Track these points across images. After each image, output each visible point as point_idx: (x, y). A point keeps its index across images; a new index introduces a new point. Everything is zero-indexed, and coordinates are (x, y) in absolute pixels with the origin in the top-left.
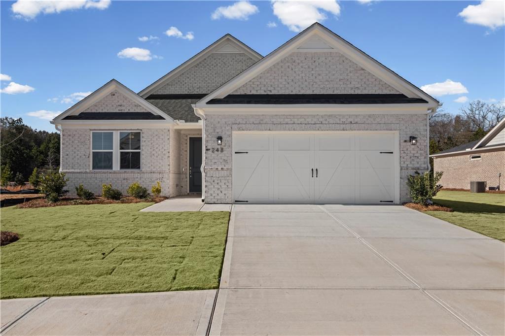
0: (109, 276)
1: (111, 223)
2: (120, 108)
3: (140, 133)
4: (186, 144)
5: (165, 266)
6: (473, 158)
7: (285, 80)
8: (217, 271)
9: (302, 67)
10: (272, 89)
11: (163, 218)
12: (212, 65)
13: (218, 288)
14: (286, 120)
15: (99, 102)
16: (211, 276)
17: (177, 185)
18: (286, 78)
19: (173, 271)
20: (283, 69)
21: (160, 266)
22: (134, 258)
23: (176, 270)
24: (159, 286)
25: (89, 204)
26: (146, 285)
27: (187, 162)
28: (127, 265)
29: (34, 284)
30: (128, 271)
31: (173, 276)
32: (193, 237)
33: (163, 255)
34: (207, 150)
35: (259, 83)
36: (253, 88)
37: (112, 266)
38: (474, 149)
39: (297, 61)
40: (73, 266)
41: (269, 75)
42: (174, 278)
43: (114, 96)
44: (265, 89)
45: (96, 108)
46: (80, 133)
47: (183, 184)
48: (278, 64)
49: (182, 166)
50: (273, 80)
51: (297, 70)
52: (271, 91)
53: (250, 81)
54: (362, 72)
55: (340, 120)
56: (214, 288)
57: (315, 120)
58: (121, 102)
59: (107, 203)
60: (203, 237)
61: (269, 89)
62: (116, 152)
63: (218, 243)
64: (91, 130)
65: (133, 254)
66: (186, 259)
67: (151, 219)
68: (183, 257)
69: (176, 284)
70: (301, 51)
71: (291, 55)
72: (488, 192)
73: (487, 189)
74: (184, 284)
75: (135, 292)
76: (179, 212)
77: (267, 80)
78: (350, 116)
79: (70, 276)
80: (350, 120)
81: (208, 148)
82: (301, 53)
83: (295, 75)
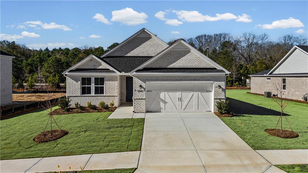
0: (108, 147)
1: (99, 125)
2: (94, 67)
3: (104, 78)
4: (124, 80)
5: (124, 143)
6: (268, 79)
7: (168, 62)
8: (140, 145)
9: (174, 56)
10: (162, 65)
11: (119, 122)
12: (136, 42)
13: (140, 150)
14: (168, 78)
15: (84, 64)
16: (138, 147)
17: (120, 100)
18: (168, 61)
19: (127, 145)
20: (166, 57)
21: (123, 143)
22: (113, 141)
23: (128, 145)
24: (124, 150)
25: (83, 113)
26: (120, 150)
27: (124, 88)
28: (112, 143)
29: (86, 150)
30: (113, 145)
31: (127, 147)
32: (131, 132)
33: (123, 139)
34: (135, 91)
35: (156, 63)
36: (154, 65)
37: (107, 144)
38: (267, 75)
39: (173, 54)
40: (94, 144)
41: (161, 60)
42: (128, 148)
43: (91, 61)
44: (159, 65)
45: (83, 66)
46: (76, 78)
47: (123, 99)
48: (164, 55)
49: (122, 90)
50: (163, 62)
51: (172, 57)
52: (161, 66)
53: (153, 62)
54: (199, 58)
55: (189, 78)
56: (139, 150)
57: (179, 78)
58: (95, 64)
59: (91, 112)
60: (135, 131)
61: (161, 65)
62: (93, 86)
63: (140, 134)
64: (81, 76)
65: (113, 139)
66: (130, 141)
67: (115, 123)
68: (129, 140)
69: (129, 149)
70: (174, 50)
71: (170, 52)
72: (272, 97)
73: (272, 96)
74: (131, 149)
75: (117, 152)
76: (124, 119)
77: (160, 62)
78: (194, 77)
79: (95, 147)
80: (193, 78)
81: (136, 90)
82: (174, 51)
83: (171, 60)
